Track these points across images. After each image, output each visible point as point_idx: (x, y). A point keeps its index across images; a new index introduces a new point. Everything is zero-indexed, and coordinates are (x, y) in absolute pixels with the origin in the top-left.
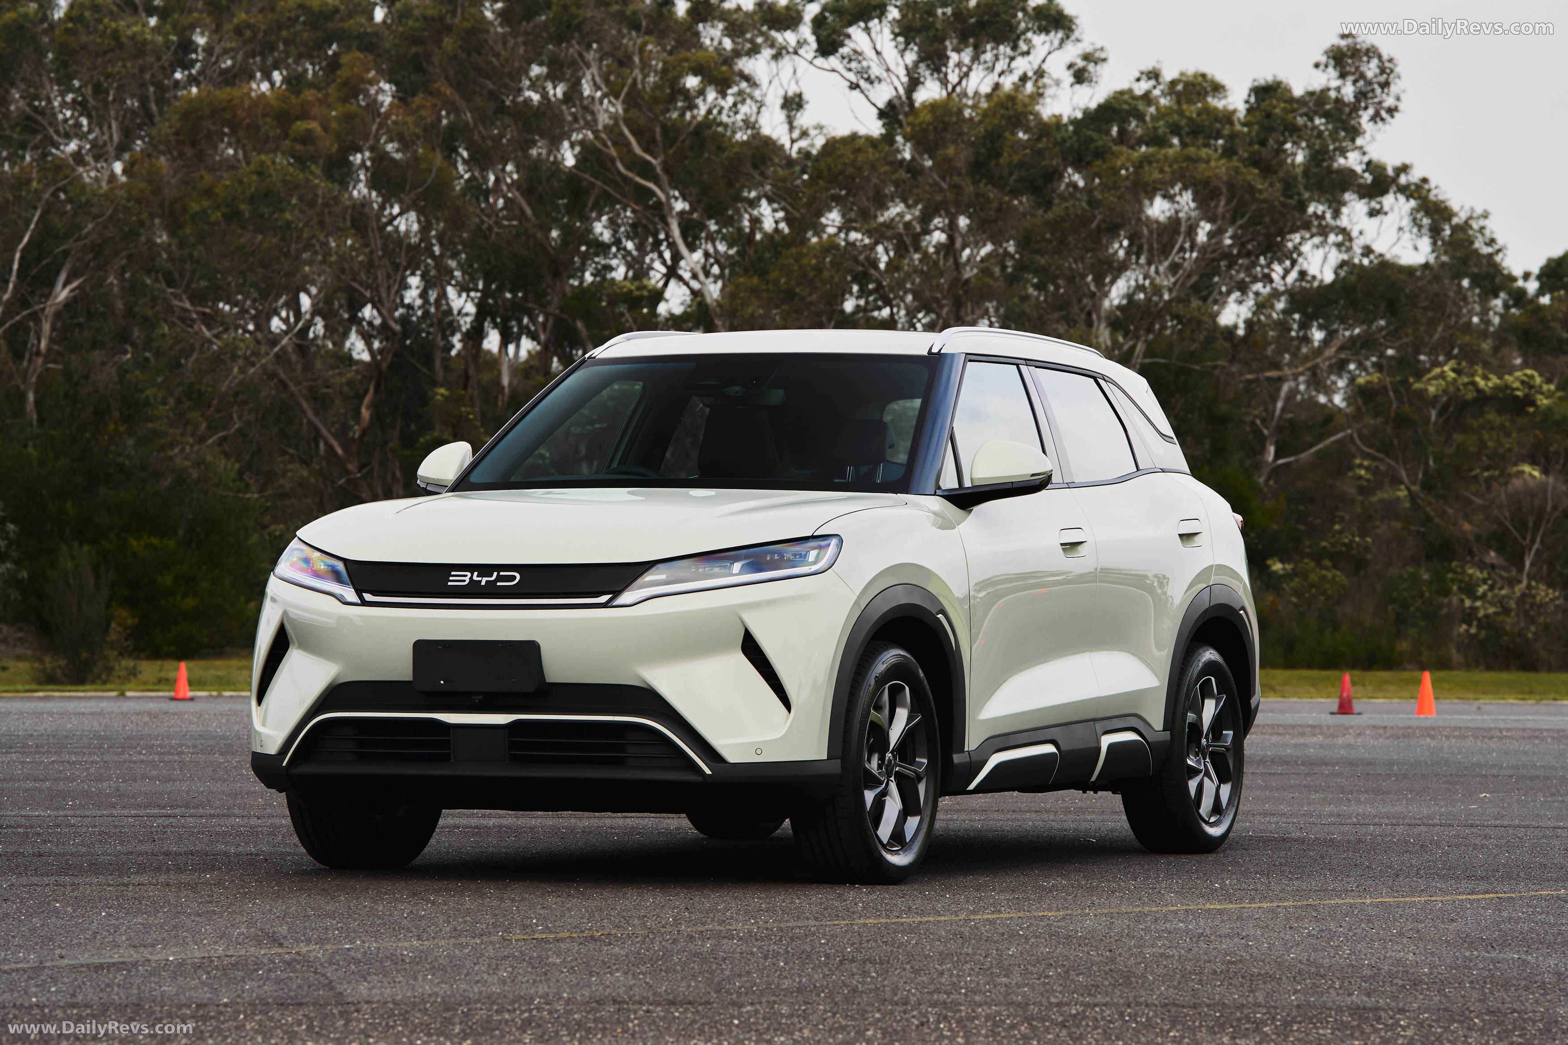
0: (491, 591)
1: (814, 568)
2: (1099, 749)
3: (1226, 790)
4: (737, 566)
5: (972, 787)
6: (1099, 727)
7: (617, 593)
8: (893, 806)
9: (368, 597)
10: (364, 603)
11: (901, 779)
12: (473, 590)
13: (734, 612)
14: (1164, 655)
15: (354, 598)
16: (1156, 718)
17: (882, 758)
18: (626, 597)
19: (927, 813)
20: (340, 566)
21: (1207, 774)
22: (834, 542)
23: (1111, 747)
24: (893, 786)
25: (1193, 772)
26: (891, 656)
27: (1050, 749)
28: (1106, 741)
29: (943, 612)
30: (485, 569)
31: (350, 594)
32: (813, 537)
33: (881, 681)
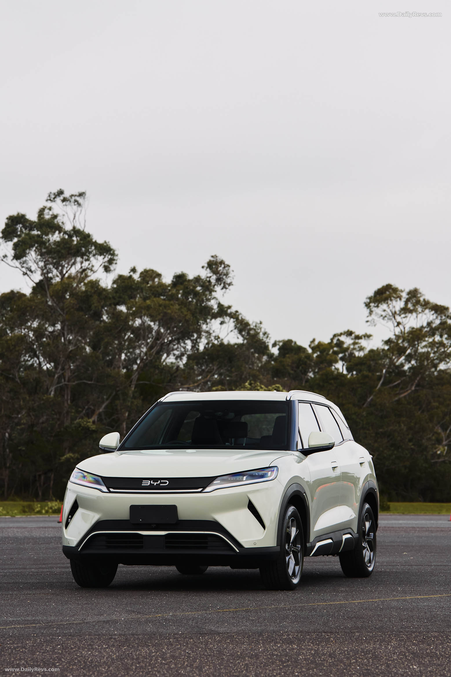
0: (158, 487)
1: (271, 478)
2: (342, 540)
3: (372, 554)
4: (245, 478)
5: (311, 555)
6: (342, 532)
7: (204, 488)
8: (292, 562)
9: (112, 490)
10: (110, 492)
11: (293, 552)
12: (151, 487)
13: (246, 494)
14: (357, 505)
15: (107, 491)
16: (355, 529)
17: (289, 545)
18: (208, 489)
19: (301, 564)
20: (100, 479)
21: (367, 550)
22: (275, 469)
23: (346, 539)
24: (292, 555)
25: (364, 548)
26: (292, 509)
27: (330, 541)
28: (345, 537)
29: (305, 493)
30: (155, 480)
31: (104, 489)
32: (269, 467)
33: (290, 518)
